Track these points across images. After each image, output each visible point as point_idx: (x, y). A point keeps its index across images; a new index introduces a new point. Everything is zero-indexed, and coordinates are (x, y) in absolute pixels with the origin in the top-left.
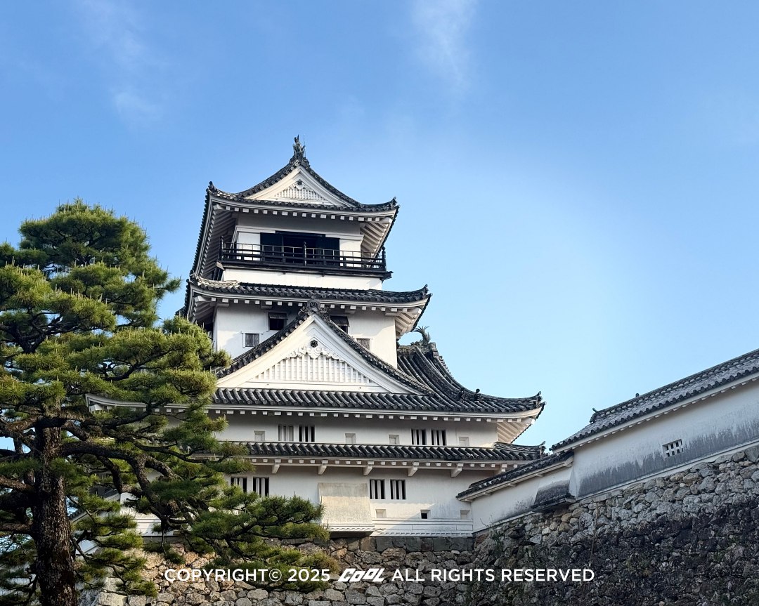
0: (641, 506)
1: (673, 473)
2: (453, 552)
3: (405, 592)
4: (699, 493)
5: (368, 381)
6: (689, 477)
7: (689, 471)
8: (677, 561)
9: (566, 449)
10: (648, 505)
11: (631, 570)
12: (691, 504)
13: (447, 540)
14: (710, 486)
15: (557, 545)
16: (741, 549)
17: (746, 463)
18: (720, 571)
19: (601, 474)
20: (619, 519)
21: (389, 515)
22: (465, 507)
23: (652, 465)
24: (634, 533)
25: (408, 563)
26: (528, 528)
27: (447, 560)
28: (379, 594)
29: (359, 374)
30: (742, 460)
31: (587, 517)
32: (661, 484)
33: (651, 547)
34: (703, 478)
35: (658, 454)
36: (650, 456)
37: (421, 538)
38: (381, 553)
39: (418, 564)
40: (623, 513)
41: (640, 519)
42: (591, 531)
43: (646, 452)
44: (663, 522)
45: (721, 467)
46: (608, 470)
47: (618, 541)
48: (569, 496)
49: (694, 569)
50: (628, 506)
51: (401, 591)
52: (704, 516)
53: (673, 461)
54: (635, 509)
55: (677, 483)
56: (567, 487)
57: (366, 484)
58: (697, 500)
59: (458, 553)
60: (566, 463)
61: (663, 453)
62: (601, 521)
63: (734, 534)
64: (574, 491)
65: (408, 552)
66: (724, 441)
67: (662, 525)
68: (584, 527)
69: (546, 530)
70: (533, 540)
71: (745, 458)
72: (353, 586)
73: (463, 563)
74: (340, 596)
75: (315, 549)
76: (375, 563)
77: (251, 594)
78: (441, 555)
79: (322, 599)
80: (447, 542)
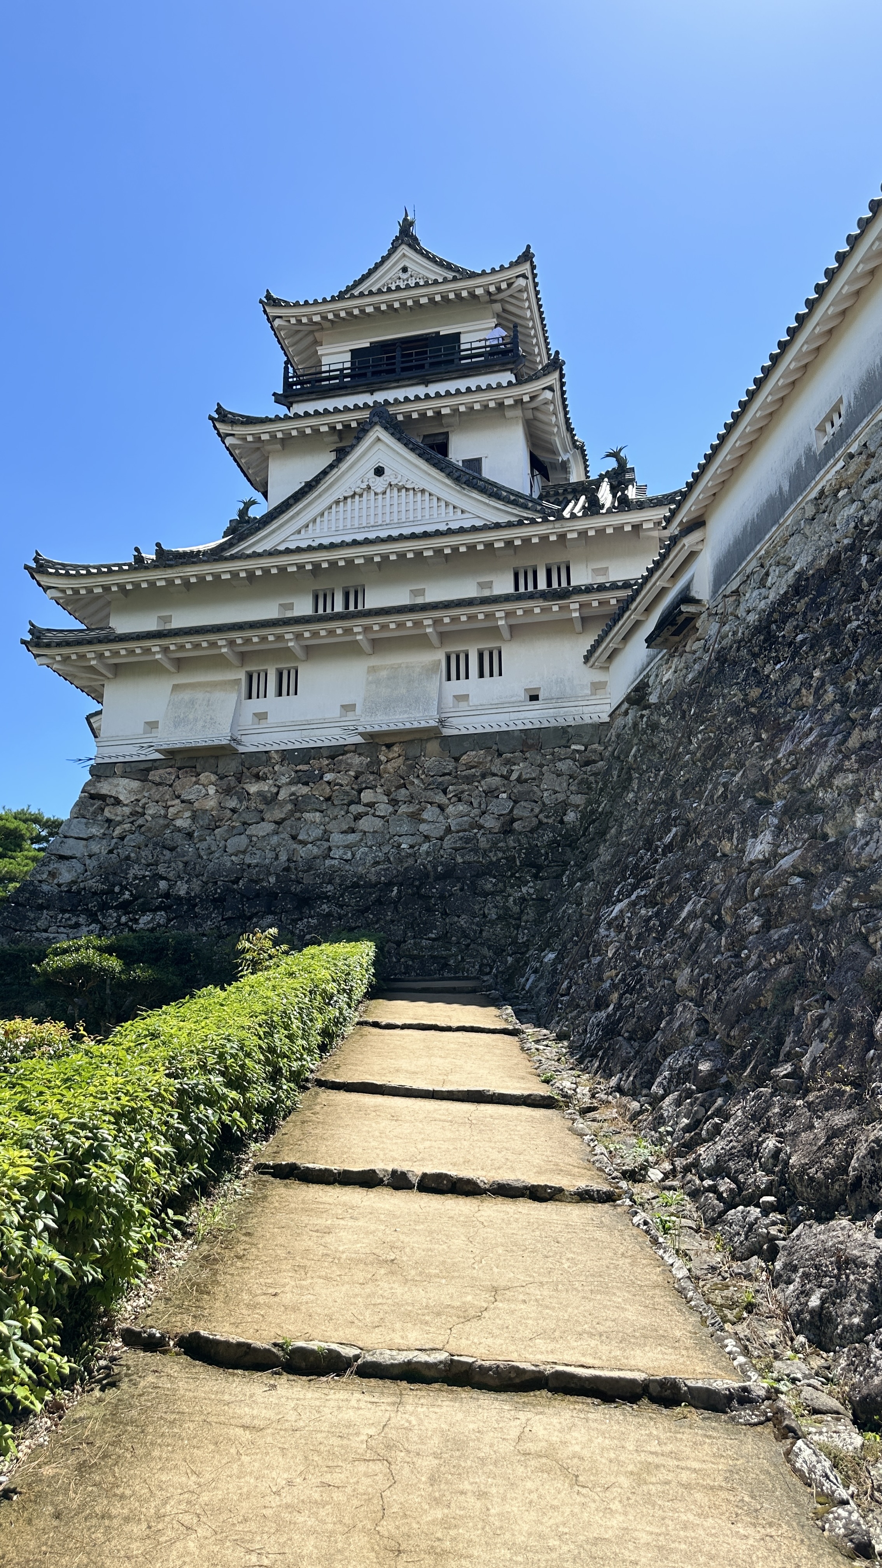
0: (777, 571)
1: (828, 477)
2: (573, 747)
3: (484, 813)
5: (459, 512)
10: (787, 565)
13: (565, 729)
19: (734, 544)
20: (747, 612)
21: (474, 701)
22: (597, 676)
23: (801, 478)
24: (758, 627)
25: (494, 769)
27: (560, 760)
28: (441, 819)
29: (447, 504)
31: (713, 629)
32: (809, 512)
33: (771, 642)
35: (808, 452)
36: (797, 464)
37: (522, 731)
38: (456, 758)
39: (511, 771)
40: (752, 601)
41: (771, 596)
42: (712, 651)
43: (793, 459)
44: (797, 584)
46: (744, 530)
47: (736, 652)
48: (693, 602)
50: (763, 581)
51: (476, 811)
52: (857, 542)
53: (829, 452)
55: (833, 493)
56: (690, 588)
57: (440, 661)
59: (583, 748)
60: (693, 543)
61: (818, 444)
62: (726, 628)
64: (700, 591)
65: (498, 755)
67: (798, 589)
68: (707, 647)
69: (667, 677)
72: (403, 809)
73: (587, 763)
74: (379, 823)
75: (356, 760)
76: (444, 775)
77: (252, 830)
78: (553, 754)
79: (352, 830)
80: (565, 734)
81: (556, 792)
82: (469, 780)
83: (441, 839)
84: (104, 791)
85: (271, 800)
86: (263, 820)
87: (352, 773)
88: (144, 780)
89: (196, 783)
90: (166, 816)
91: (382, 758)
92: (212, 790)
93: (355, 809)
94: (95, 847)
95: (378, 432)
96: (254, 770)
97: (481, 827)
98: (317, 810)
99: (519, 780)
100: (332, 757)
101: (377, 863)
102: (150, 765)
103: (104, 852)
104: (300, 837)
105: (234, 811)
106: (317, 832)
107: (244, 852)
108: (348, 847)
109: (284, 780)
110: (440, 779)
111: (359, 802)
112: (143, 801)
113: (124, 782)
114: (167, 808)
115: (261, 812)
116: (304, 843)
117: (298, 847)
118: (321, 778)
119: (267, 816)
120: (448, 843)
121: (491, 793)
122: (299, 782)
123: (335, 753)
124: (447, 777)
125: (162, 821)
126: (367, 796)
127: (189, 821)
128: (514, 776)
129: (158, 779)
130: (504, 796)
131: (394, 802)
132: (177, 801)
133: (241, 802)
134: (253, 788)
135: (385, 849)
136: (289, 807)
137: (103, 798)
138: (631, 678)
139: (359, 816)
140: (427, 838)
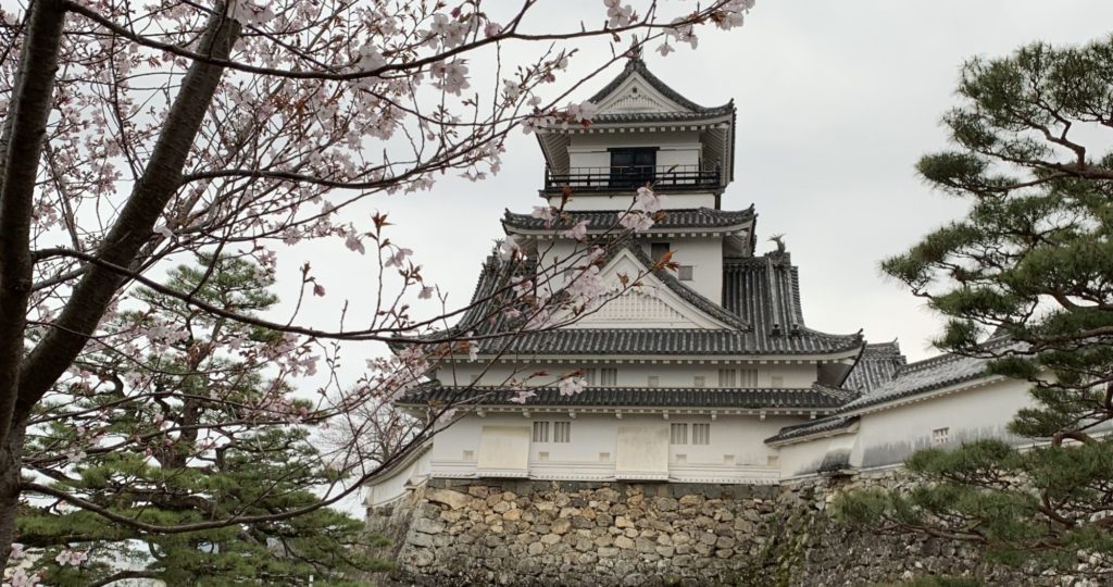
2: (756, 500)
3: (698, 542)
5: (681, 317)
13: (750, 487)
21: (690, 460)
22: (773, 453)
25: (704, 512)
27: (747, 509)
28: (670, 543)
37: (722, 485)
38: (678, 499)
39: (715, 513)
51: (693, 541)
56: (848, 456)
57: (668, 428)
59: (761, 501)
65: (707, 499)
69: (829, 499)
70: (818, 505)
72: (644, 533)
73: (765, 512)
74: (629, 543)
75: (612, 494)
76: (671, 511)
77: (545, 539)
78: (742, 503)
79: (611, 546)
80: (750, 490)
81: (744, 533)
82: (687, 517)
83: (671, 558)
84: (439, 499)
85: (555, 517)
86: (551, 531)
87: (608, 502)
88: (466, 493)
89: (502, 499)
90: (484, 522)
91: (629, 494)
92: (514, 505)
93: (613, 530)
94: (439, 541)
95: (625, 252)
96: (542, 494)
97: (696, 552)
98: (586, 528)
99: (721, 521)
100: (595, 490)
101: (630, 572)
102: (469, 482)
103: (446, 545)
104: (577, 547)
105: (531, 523)
106: (588, 545)
107: (541, 555)
108: (611, 557)
109: (563, 503)
110: (669, 514)
111: (614, 525)
112: (467, 509)
113: (453, 493)
114: (485, 516)
115: (550, 525)
116: (582, 552)
117: (577, 554)
118: (588, 504)
119: (554, 529)
120: (676, 561)
121: (702, 528)
122: (573, 506)
123: (597, 486)
124: (673, 514)
125: (484, 527)
126: (620, 521)
127: (501, 528)
128: (717, 517)
129: (475, 494)
130: (711, 531)
131: (638, 528)
132: (491, 512)
133: (535, 516)
134: (542, 506)
135: (635, 561)
136: (568, 524)
137: (439, 504)
138: (798, 469)
139: (615, 536)
140: (662, 557)
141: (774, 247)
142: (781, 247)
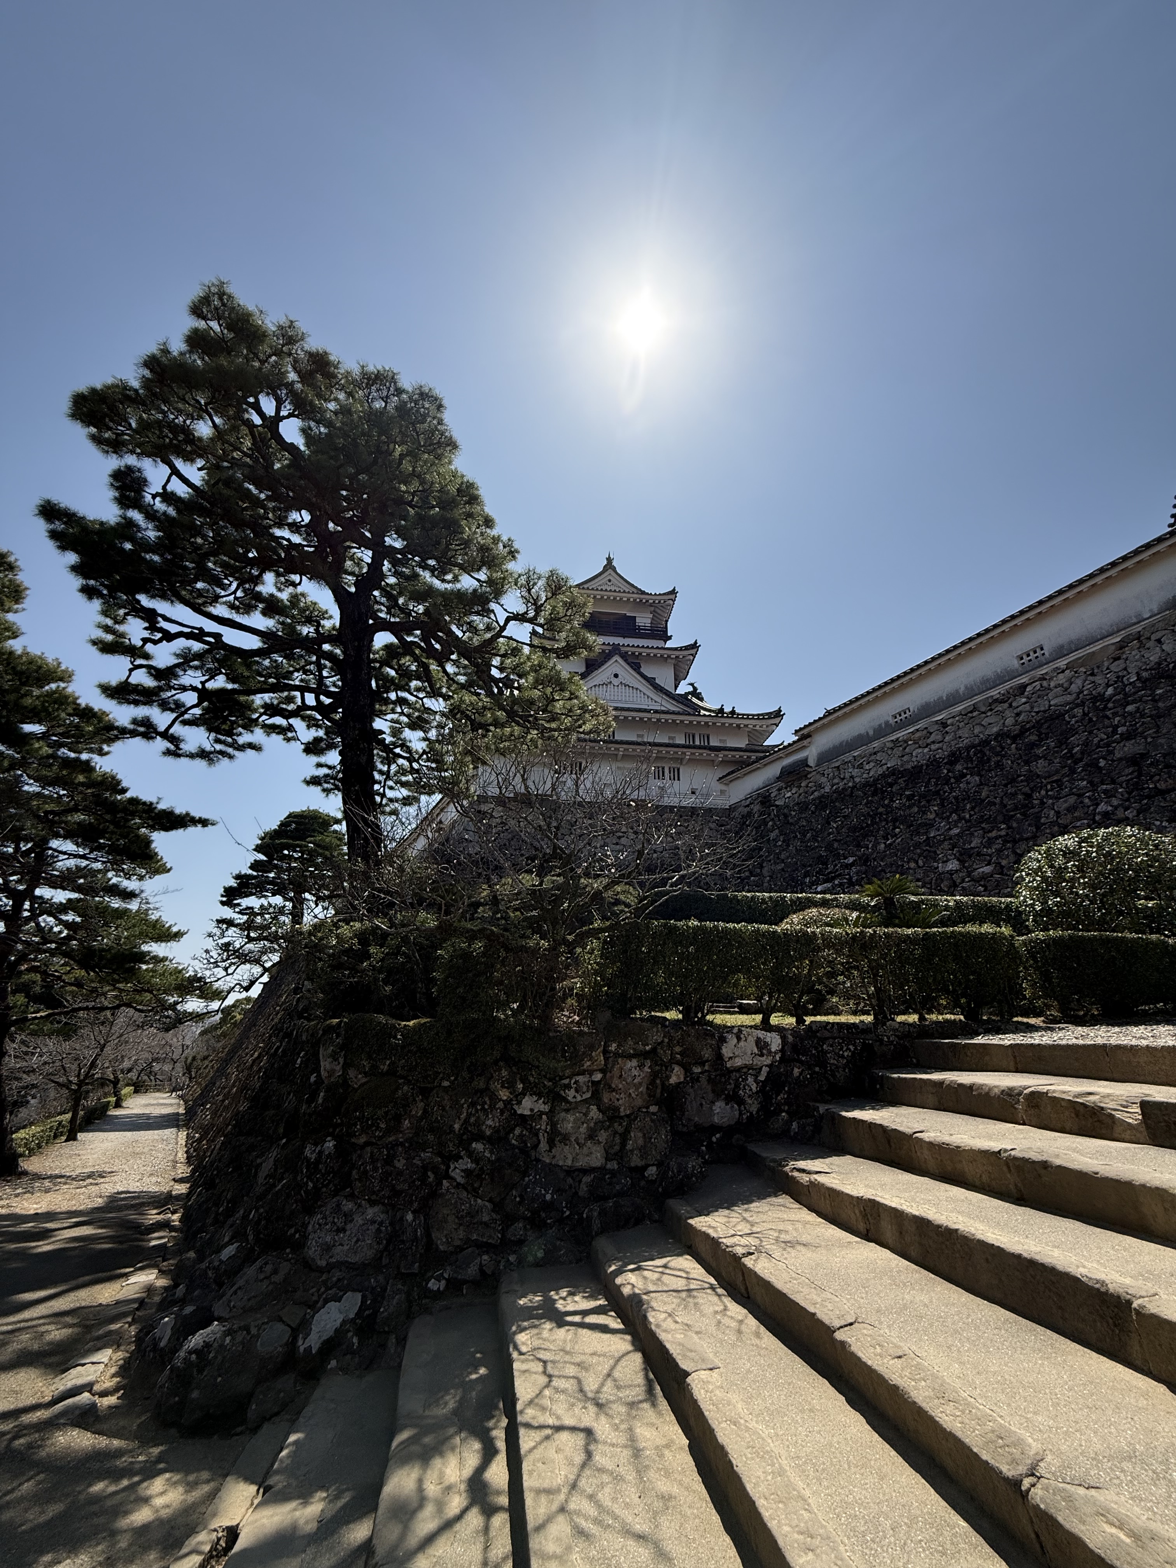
0: (872, 764)
1: (900, 734)
2: (715, 817)
4: (927, 745)
5: (656, 702)
6: (917, 735)
7: (917, 730)
8: (909, 798)
9: (805, 731)
10: (879, 763)
11: (865, 810)
12: (920, 755)
14: (939, 737)
15: (798, 804)
16: (977, 778)
17: (975, 714)
18: (956, 798)
19: (835, 747)
20: (852, 777)
21: (667, 790)
22: (724, 788)
23: (881, 731)
24: (867, 784)
26: (773, 795)
27: (710, 822)
29: (648, 697)
30: (971, 712)
31: (823, 780)
32: (891, 745)
33: (883, 792)
34: (931, 733)
35: (887, 723)
36: (880, 725)
37: (691, 807)
40: (855, 773)
41: (871, 774)
42: (827, 789)
43: (876, 724)
44: (893, 772)
45: (949, 722)
46: (841, 744)
47: (852, 792)
48: (808, 766)
49: (928, 801)
50: (861, 766)
52: (934, 764)
53: (900, 726)
54: (867, 767)
55: (906, 741)
56: (806, 759)
57: (651, 769)
58: (926, 750)
59: (719, 818)
60: (805, 742)
61: (892, 721)
62: (836, 781)
63: (967, 768)
64: (811, 762)
66: (953, 699)
67: (893, 774)
68: (820, 786)
69: (789, 794)
70: (777, 803)
71: (975, 708)
72: (641, 836)
73: (722, 825)
74: (631, 842)
78: (706, 819)
79: (617, 844)
80: (710, 811)
81: (711, 837)
84: (484, 810)
85: (574, 824)
86: (572, 833)
87: (612, 816)
88: (505, 807)
89: (533, 811)
90: (520, 826)
91: (627, 811)
93: (618, 833)
95: (617, 658)
97: (679, 849)
98: (598, 832)
100: (600, 807)
102: (507, 799)
104: (593, 844)
105: (556, 827)
106: (602, 843)
108: (618, 851)
109: (578, 816)
112: (505, 817)
114: (520, 822)
115: (570, 829)
116: (597, 847)
118: (597, 817)
123: (601, 805)
125: (518, 829)
129: (512, 807)
138: (749, 791)
139: (619, 838)
140: (655, 852)
141: (691, 689)
142: (695, 689)
